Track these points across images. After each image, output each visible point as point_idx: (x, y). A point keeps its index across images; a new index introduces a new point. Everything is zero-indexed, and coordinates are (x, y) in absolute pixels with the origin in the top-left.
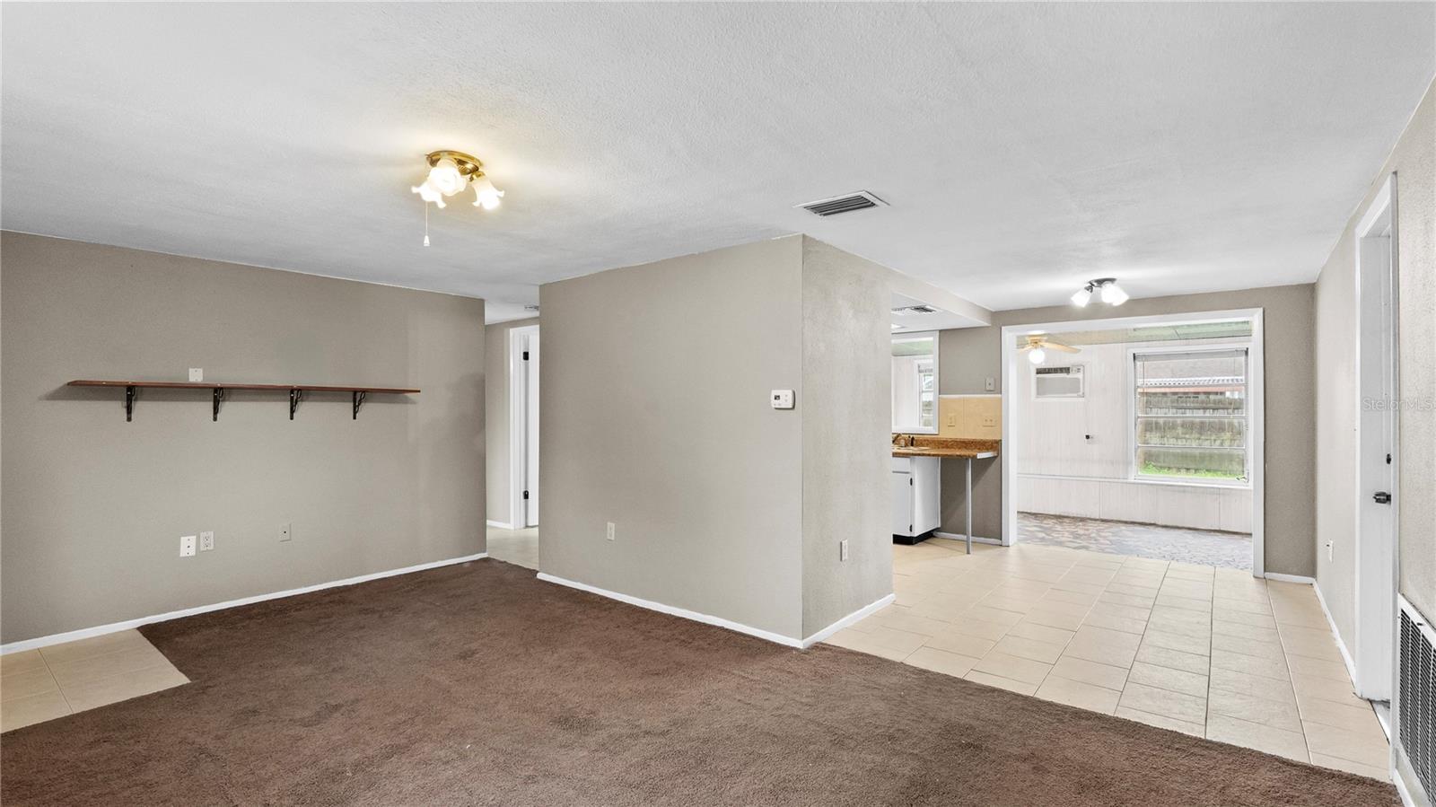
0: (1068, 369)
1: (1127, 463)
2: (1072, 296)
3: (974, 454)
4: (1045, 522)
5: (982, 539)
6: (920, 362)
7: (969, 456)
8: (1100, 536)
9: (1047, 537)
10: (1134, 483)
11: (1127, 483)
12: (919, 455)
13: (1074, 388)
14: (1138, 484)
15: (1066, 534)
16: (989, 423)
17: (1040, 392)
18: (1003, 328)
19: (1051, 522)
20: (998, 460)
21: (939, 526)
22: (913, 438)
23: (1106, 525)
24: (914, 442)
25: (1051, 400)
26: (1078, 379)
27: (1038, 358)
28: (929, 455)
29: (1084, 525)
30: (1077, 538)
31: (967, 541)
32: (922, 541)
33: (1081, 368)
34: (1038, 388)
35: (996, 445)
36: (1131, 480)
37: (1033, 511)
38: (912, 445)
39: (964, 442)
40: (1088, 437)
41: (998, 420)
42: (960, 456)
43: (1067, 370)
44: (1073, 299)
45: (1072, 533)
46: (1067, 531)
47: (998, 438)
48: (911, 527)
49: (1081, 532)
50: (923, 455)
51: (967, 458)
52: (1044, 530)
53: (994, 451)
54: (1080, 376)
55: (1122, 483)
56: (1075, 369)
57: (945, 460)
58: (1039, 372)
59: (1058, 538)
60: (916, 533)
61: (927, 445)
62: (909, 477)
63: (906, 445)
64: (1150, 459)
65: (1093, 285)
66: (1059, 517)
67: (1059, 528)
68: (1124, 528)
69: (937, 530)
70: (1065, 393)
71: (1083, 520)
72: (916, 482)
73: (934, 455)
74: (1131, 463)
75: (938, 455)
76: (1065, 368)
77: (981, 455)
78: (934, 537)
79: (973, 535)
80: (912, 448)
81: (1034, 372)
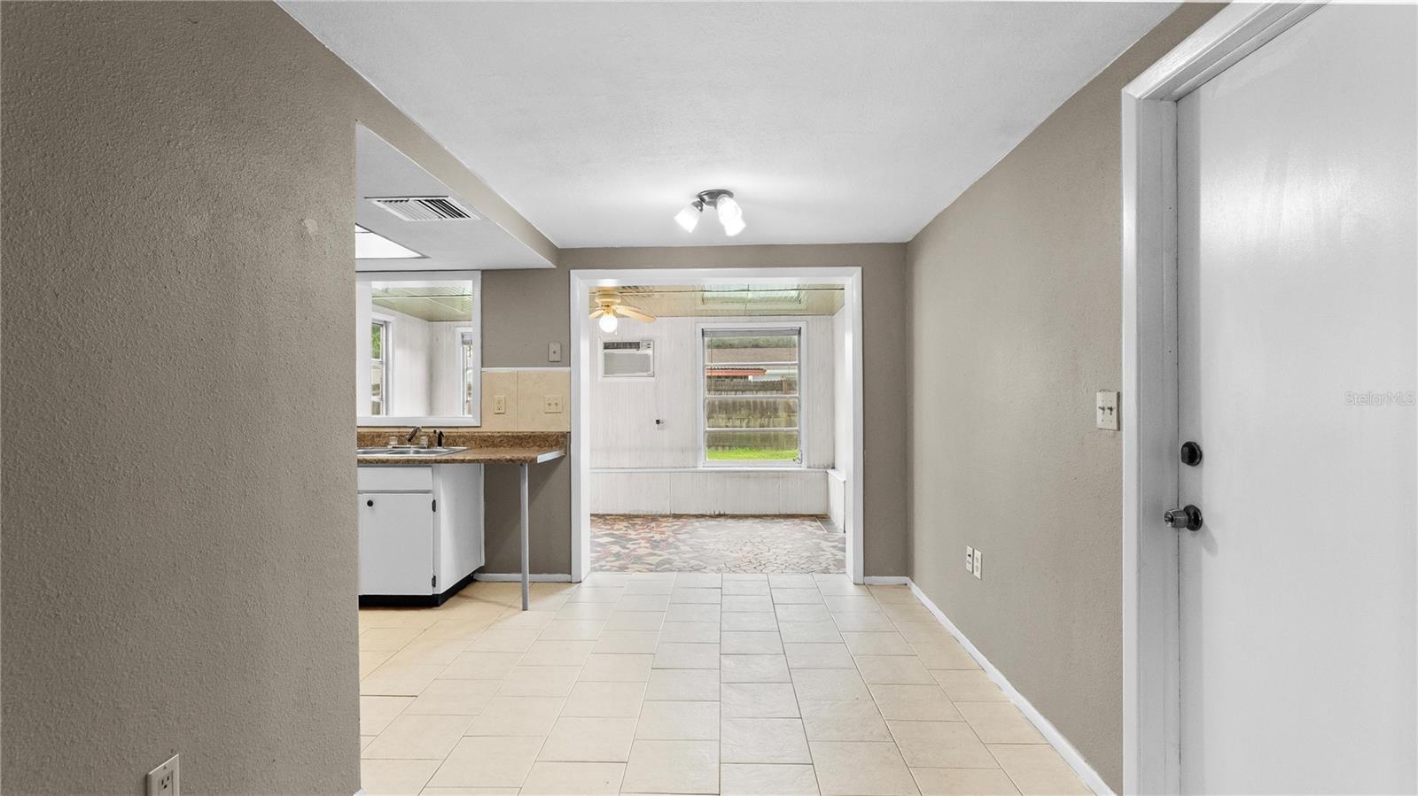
0: (638, 343)
1: (696, 450)
2: (675, 215)
3: (533, 456)
4: (616, 527)
5: (545, 576)
6: (463, 330)
7: (525, 461)
8: (679, 540)
9: (623, 551)
10: (703, 472)
11: (697, 472)
12: (447, 461)
13: (644, 366)
14: (706, 472)
15: (643, 543)
16: (553, 408)
17: (608, 371)
18: (571, 271)
19: (621, 526)
20: (565, 461)
21: (483, 564)
22: (441, 433)
23: (680, 523)
24: (443, 441)
25: (620, 380)
26: (647, 357)
27: (609, 325)
28: (463, 461)
29: (658, 526)
30: (657, 547)
31: (523, 582)
32: (452, 596)
33: (652, 343)
34: (606, 365)
35: (561, 441)
36: (700, 468)
37: (601, 512)
38: (440, 444)
39: (518, 437)
40: (658, 422)
41: (566, 404)
42: (511, 460)
43: (636, 345)
44: (676, 218)
45: (649, 540)
46: (643, 538)
47: (565, 430)
48: (434, 578)
49: (657, 537)
50: (454, 461)
51: (522, 462)
52: (621, 540)
53: (560, 448)
54: (650, 352)
55: (692, 472)
56: (645, 344)
57: (491, 467)
58: (607, 346)
59: (634, 550)
60: (443, 588)
61: (464, 444)
62: (430, 498)
63: (430, 445)
64: (717, 442)
65: (703, 200)
66: (628, 517)
67: (632, 534)
68: (697, 524)
69: (480, 570)
70: (634, 372)
71: (654, 518)
72: (443, 506)
73: (470, 461)
74: (700, 449)
75: (477, 461)
76: (635, 343)
77: (543, 457)
78: (476, 580)
79: (530, 573)
80: (439, 449)
81: (601, 346)
